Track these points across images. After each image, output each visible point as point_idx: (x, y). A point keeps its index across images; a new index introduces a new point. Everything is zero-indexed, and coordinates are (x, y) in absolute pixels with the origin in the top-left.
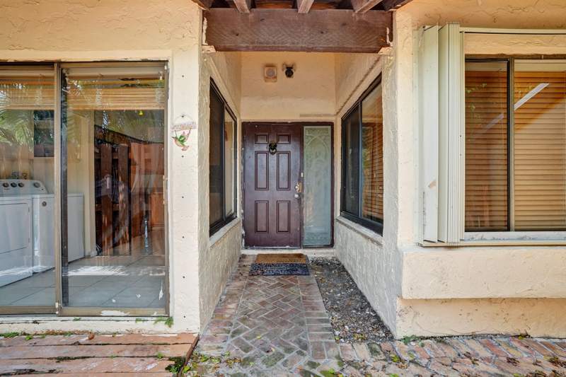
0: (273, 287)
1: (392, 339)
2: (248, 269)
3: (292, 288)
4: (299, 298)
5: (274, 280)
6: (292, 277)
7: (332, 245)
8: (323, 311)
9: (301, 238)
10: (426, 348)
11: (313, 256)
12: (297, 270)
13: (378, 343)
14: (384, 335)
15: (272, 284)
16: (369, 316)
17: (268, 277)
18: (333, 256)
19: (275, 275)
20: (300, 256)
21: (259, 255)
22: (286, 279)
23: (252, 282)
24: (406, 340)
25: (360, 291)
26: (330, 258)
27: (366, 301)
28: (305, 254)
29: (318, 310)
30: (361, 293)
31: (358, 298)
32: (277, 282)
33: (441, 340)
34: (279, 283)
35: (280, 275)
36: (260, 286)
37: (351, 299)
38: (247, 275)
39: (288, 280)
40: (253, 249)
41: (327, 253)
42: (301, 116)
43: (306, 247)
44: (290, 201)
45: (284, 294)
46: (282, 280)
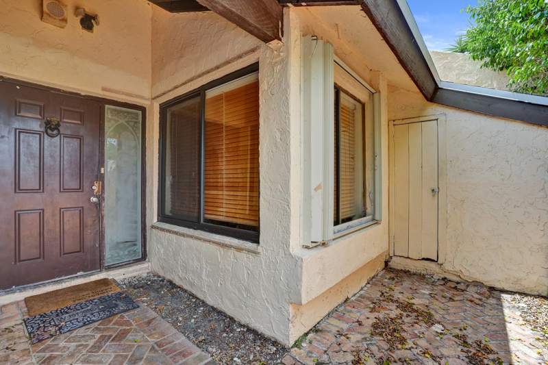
0: (97, 347)
1: (284, 349)
2: (21, 331)
3: (129, 337)
4: (153, 347)
5: (89, 335)
6: (116, 318)
7: (144, 257)
8: (198, 352)
9: (101, 258)
10: (315, 343)
11: (122, 277)
12: (117, 305)
13: (279, 361)
14: (275, 349)
15: (91, 343)
16: (243, 333)
17: (74, 334)
18: (147, 271)
19: (85, 324)
20: (105, 282)
21: (27, 300)
22: (110, 325)
23: (48, 355)
24: (297, 344)
25: (212, 307)
26: (145, 275)
27: (226, 316)
28: (110, 278)
29: (191, 354)
30: (214, 309)
31: (215, 316)
32: (98, 336)
33: (316, 330)
34: (103, 337)
35: (94, 321)
36: (72, 355)
37: (210, 321)
38: (27, 346)
39: (113, 327)
40: (13, 292)
41: (140, 269)
42: (104, 89)
43: (109, 268)
44: (83, 207)
45: (124, 350)
46: (105, 330)
